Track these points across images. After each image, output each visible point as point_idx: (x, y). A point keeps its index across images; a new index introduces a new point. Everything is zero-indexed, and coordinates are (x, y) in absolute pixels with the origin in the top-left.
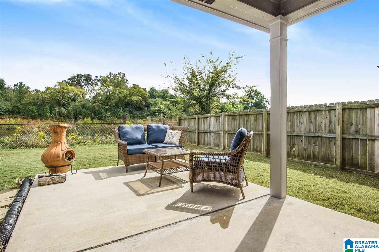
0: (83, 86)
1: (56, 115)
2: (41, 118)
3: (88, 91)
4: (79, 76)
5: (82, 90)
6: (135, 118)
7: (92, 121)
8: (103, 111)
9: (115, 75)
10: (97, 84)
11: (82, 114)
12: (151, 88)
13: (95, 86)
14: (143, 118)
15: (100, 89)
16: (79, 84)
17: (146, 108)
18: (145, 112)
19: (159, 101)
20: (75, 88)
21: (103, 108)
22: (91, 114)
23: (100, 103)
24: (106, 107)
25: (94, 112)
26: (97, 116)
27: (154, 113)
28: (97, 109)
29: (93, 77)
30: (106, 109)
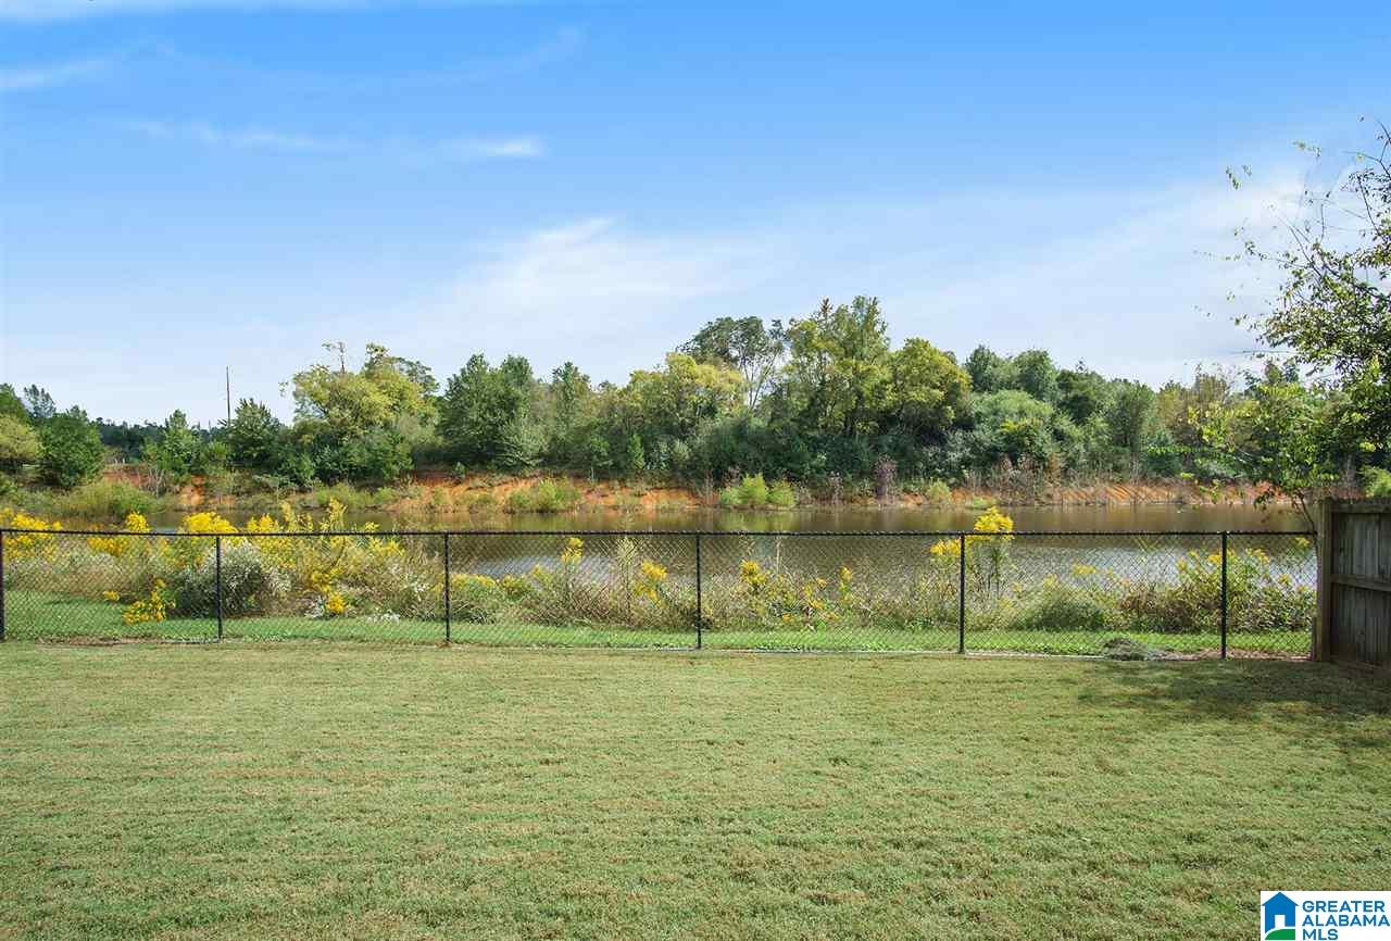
0: (736, 360)
1: (659, 466)
2: (621, 476)
3: (750, 377)
4: (724, 325)
5: (732, 375)
6: (917, 473)
7: (771, 487)
8: (802, 447)
9: (841, 312)
10: (779, 349)
11: (735, 459)
12: (977, 347)
13: (771, 355)
14: (947, 473)
15: (790, 365)
16: (724, 354)
17: (959, 433)
18: (952, 450)
19: (1013, 399)
20: (712, 368)
21: (800, 435)
22: (765, 462)
23: (792, 420)
24: (811, 434)
25: (774, 455)
26: (785, 469)
27: (992, 453)
28: (783, 442)
29: (767, 326)
30: (814, 439)
